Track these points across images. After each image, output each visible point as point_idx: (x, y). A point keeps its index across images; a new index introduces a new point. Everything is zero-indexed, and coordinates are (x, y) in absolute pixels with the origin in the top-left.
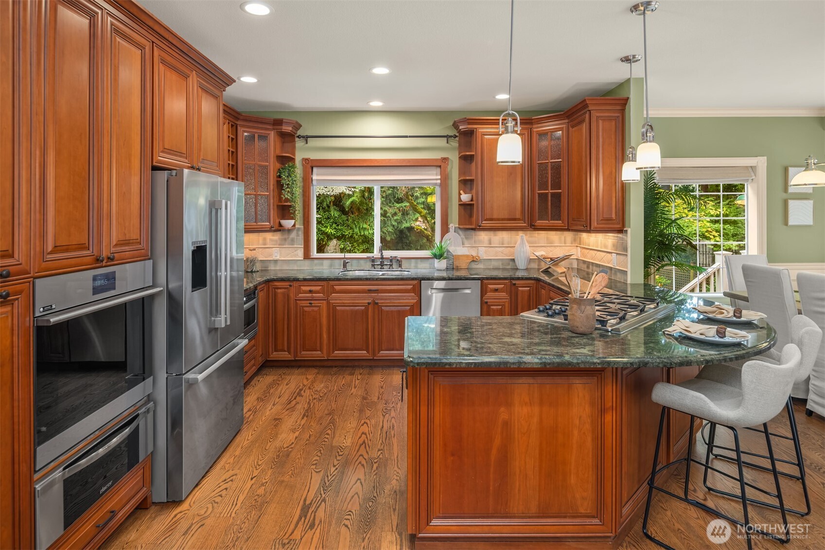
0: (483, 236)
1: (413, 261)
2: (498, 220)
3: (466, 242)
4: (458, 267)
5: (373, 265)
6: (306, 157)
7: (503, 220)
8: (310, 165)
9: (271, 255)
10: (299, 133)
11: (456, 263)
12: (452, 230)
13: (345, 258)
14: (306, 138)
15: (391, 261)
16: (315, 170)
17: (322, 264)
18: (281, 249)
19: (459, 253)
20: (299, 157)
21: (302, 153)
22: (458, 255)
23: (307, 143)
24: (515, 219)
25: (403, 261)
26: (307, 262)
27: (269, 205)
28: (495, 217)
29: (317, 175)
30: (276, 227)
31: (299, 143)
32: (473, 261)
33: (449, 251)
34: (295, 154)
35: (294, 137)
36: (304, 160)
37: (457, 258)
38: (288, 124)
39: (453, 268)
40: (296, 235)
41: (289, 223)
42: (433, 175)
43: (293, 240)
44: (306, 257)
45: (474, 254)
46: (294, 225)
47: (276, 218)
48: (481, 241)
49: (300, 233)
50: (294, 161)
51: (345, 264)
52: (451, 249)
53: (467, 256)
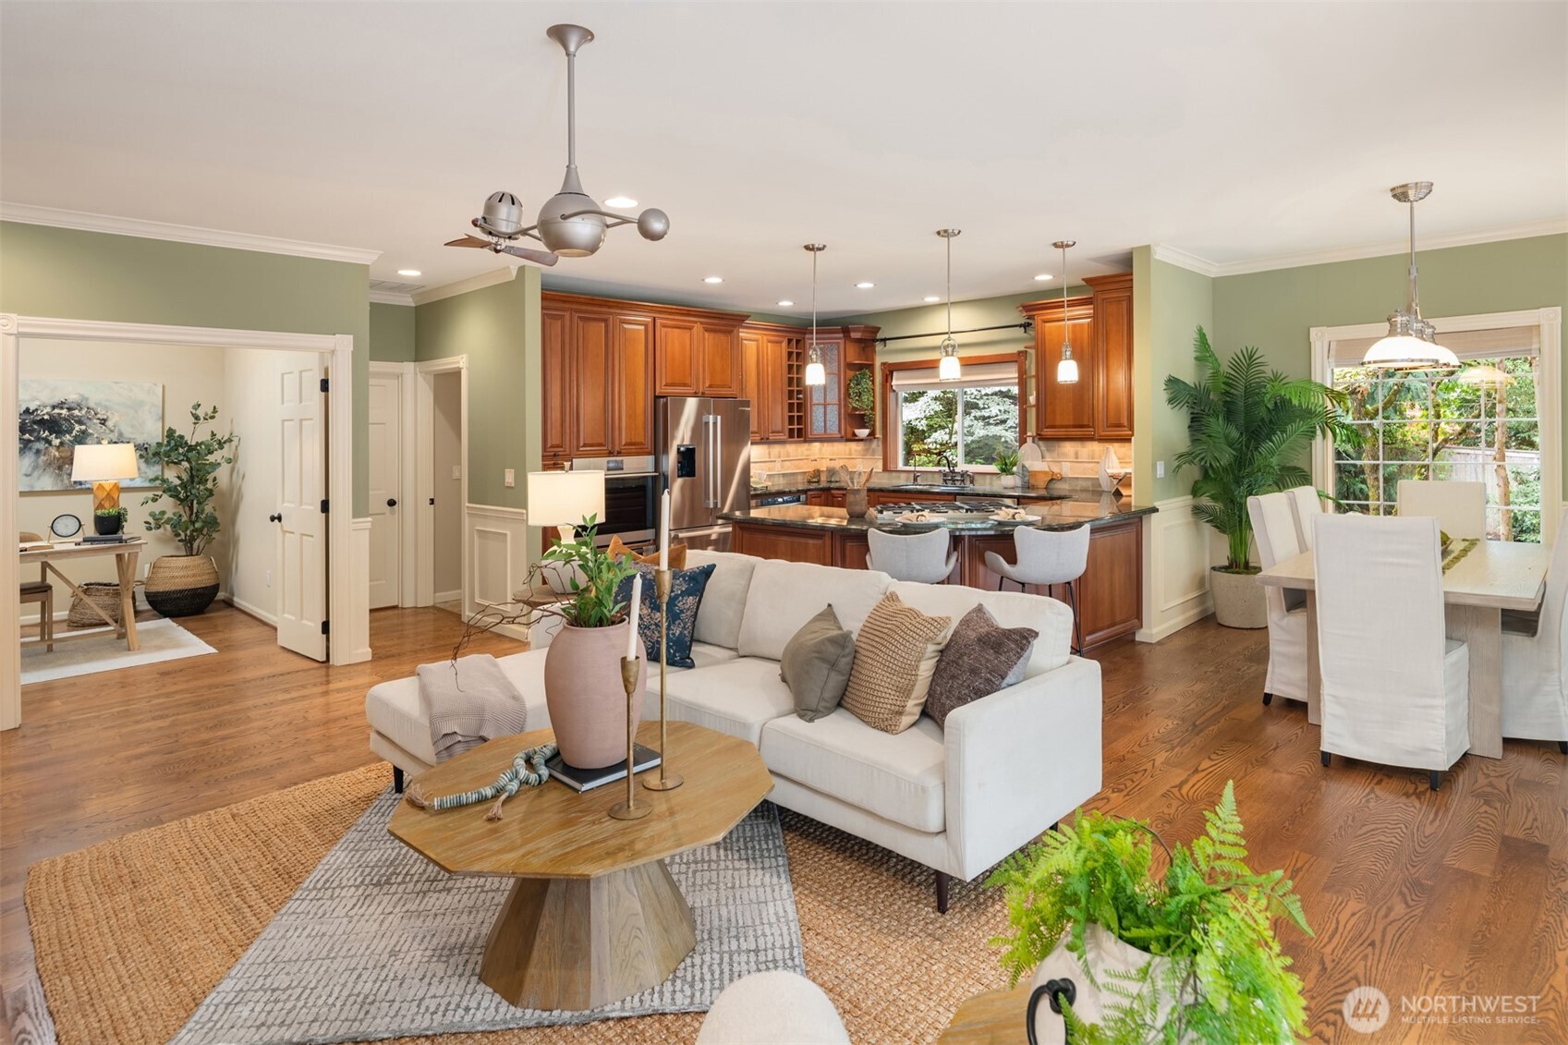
0: (1069, 448)
1: (988, 477)
2: (1062, 427)
3: (1047, 454)
4: (1033, 485)
5: (945, 481)
6: (884, 361)
7: (1067, 427)
8: (890, 370)
9: (855, 467)
10: (879, 336)
11: (1032, 482)
12: (1029, 440)
13: (915, 471)
14: (884, 340)
15: (962, 476)
16: (895, 374)
17: (899, 478)
18: (865, 460)
19: (1037, 469)
20: (878, 361)
21: (882, 357)
22: (1035, 472)
23: (885, 346)
24: (1082, 426)
25: (976, 477)
26: (886, 474)
27: (840, 414)
28: (1058, 423)
29: (897, 379)
30: (849, 436)
31: (879, 347)
32: (1052, 480)
33: (1023, 466)
34: (873, 360)
35: (875, 340)
36: (883, 364)
37: (1033, 474)
38: (856, 330)
39: (1027, 486)
40: (876, 445)
41: (863, 433)
42: (1012, 372)
43: (874, 451)
44: (885, 469)
45: (1056, 470)
46: (869, 435)
47: (848, 428)
48: (1065, 455)
49: (880, 443)
50: (871, 367)
51: (915, 479)
52: (1027, 464)
53: (1046, 473)
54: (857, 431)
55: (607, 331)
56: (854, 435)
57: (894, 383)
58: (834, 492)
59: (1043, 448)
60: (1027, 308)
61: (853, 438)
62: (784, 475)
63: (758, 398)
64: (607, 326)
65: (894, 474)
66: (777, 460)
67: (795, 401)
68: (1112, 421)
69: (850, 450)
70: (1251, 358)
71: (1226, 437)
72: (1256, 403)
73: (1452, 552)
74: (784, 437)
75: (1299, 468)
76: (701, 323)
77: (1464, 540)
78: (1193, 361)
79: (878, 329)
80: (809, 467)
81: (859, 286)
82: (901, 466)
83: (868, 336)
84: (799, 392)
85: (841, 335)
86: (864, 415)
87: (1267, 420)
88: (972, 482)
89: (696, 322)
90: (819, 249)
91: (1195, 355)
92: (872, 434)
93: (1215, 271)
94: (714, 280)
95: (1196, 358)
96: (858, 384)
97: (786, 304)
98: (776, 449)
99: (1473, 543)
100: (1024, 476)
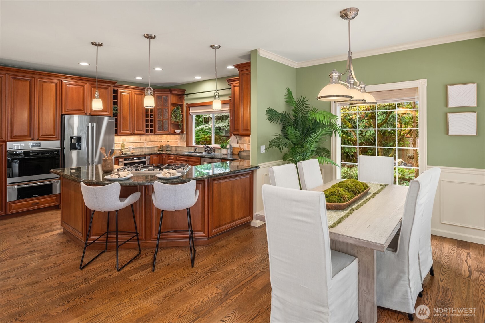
0: (247, 138)
3: (239, 141)
4: (234, 153)
5: (205, 151)
8: (189, 106)
9: (178, 144)
10: (186, 93)
12: (233, 135)
13: (195, 146)
14: (187, 94)
15: (211, 149)
16: (191, 108)
17: (191, 149)
18: (181, 142)
20: (185, 102)
21: (187, 101)
22: (235, 148)
23: (187, 97)
25: (216, 149)
26: (187, 148)
27: (169, 124)
29: (192, 110)
30: (172, 132)
31: (185, 97)
32: (240, 151)
33: (231, 145)
34: (183, 102)
35: (183, 95)
36: (187, 104)
37: (234, 149)
38: (174, 90)
39: (232, 154)
40: (184, 136)
41: (178, 131)
42: (227, 108)
43: (183, 138)
44: (187, 146)
45: (242, 147)
46: (181, 132)
47: (172, 129)
48: (245, 141)
49: (186, 135)
50: (182, 106)
51: (195, 150)
52: (232, 144)
53: (238, 148)
54: (176, 130)
55: (30, 85)
56: (175, 132)
57: (191, 111)
58: (163, 155)
59: (238, 138)
60: (229, 81)
61: (174, 133)
62: (148, 148)
63: (130, 117)
64: (30, 83)
65: (190, 148)
66: (145, 141)
67: (150, 118)
68: (244, 128)
69: (176, 138)
70: (303, 101)
71: (295, 134)
72: (305, 121)
73: (370, 194)
74: (144, 132)
75: (326, 149)
76: (89, 84)
77: (381, 185)
78: (284, 103)
79: (185, 90)
80: (159, 145)
81: (155, 69)
82: (194, 144)
83: (180, 93)
84: (151, 115)
85: (169, 92)
86: (179, 124)
87: (311, 128)
88: (214, 151)
89: (87, 83)
90: (99, 45)
91: (285, 100)
92: (182, 131)
93: (296, 65)
94: (84, 64)
95: (286, 101)
96: (175, 112)
97: (139, 78)
98: (144, 138)
99: (383, 187)
100: (231, 149)
